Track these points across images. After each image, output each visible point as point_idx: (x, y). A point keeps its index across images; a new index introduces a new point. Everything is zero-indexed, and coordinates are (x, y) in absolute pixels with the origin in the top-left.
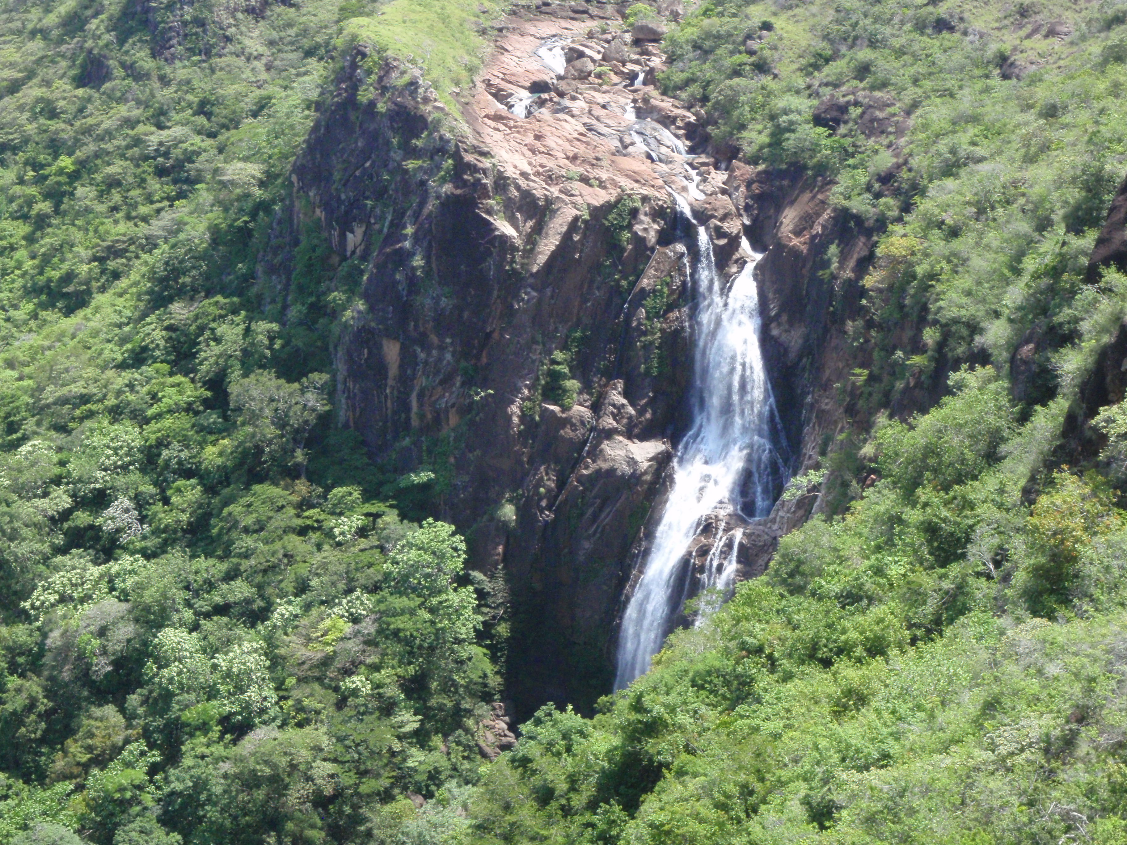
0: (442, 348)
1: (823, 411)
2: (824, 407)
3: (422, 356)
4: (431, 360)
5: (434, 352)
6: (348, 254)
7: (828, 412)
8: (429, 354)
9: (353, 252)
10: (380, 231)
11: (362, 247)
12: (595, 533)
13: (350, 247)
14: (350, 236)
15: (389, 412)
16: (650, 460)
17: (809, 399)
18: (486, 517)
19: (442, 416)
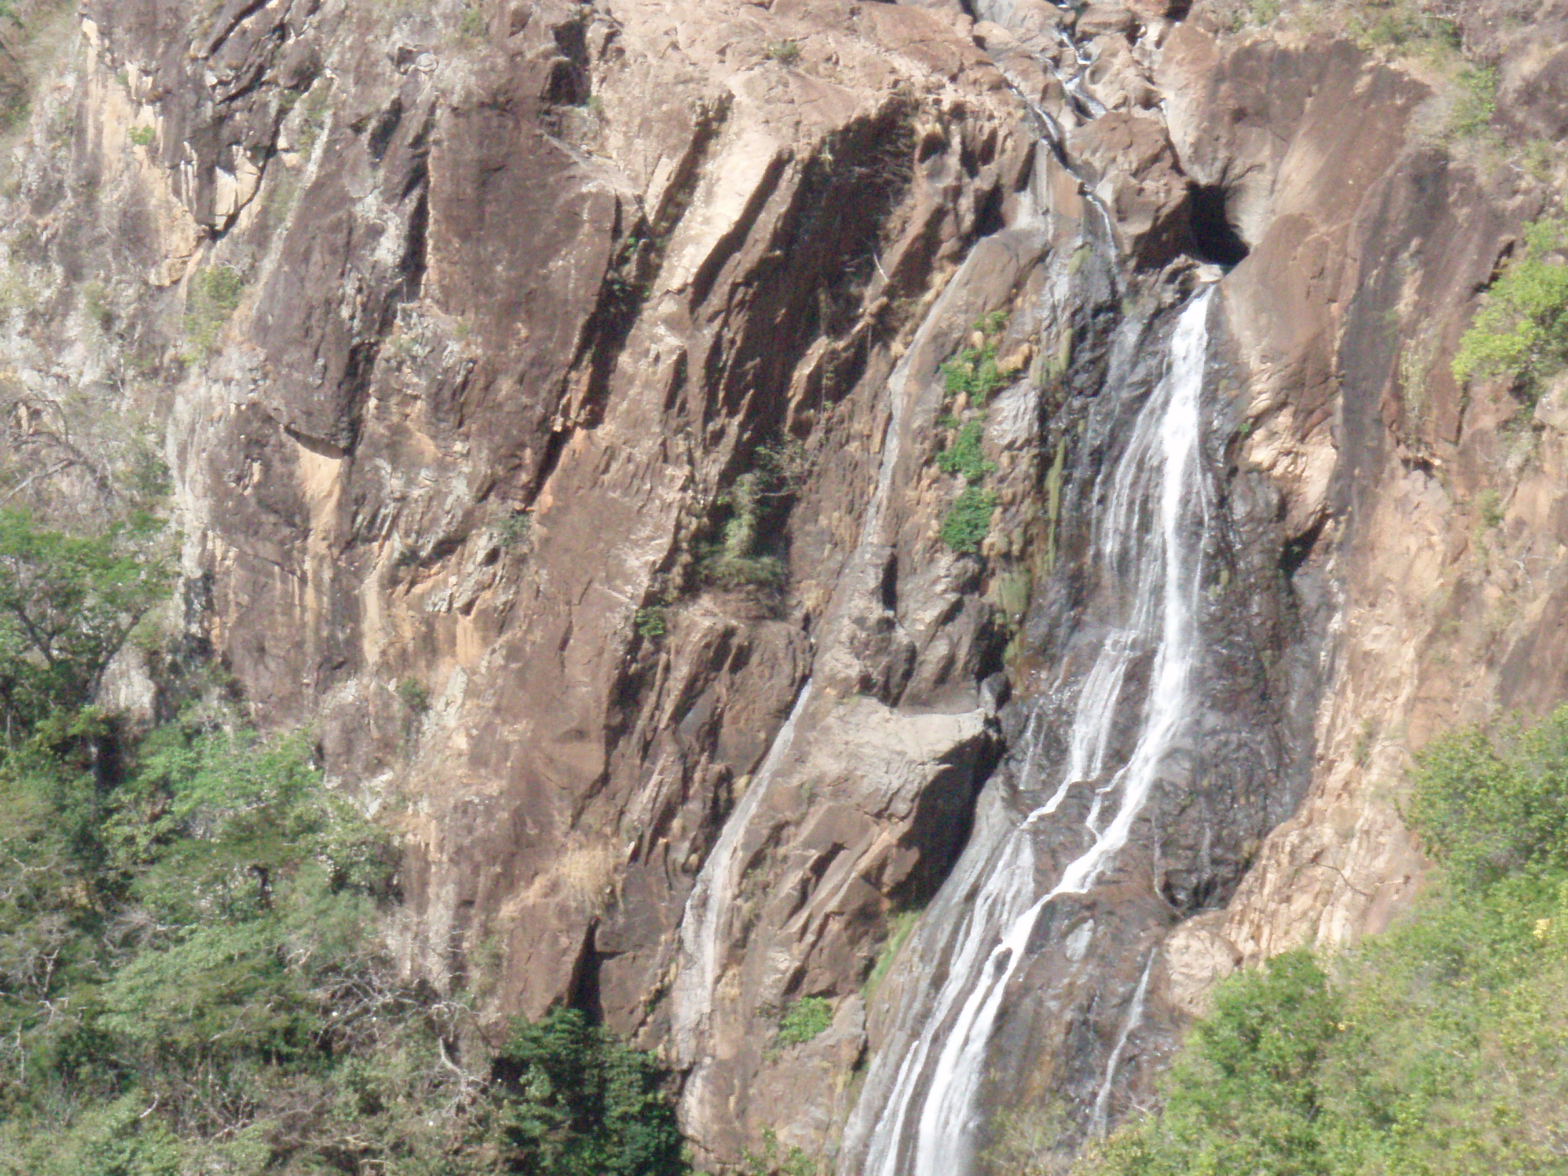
0: (443, 467)
1: (1367, 654)
2: (1369, 645)
3: (394, 483)
4: (416, 493)
5: (425, 475)
6: (220, 223)
7: (1378, 657)
8: (410, 482)
9: (232, 219)
10: (298, 171)
11: (256, 206)
12: (804, 929)
13: (224, 207)
14: (223, 178)
15: (309, 617)
16: (944, 759)
17: (1336, 624)
18: (540, 883)
19: (440, 631)
